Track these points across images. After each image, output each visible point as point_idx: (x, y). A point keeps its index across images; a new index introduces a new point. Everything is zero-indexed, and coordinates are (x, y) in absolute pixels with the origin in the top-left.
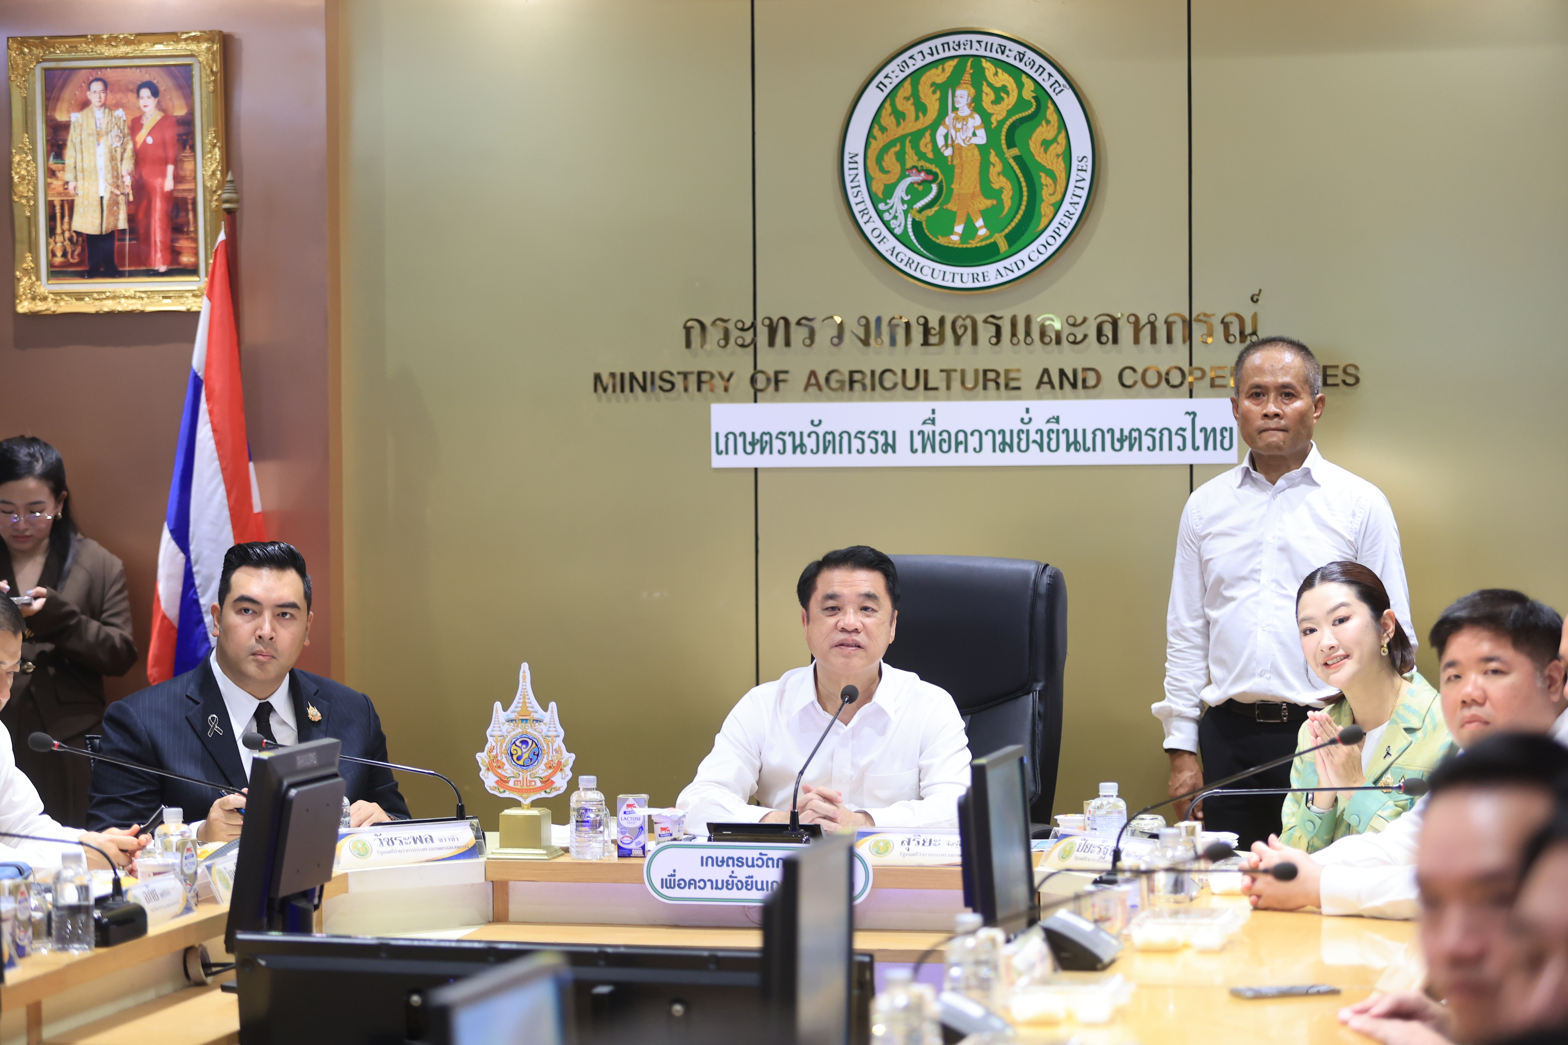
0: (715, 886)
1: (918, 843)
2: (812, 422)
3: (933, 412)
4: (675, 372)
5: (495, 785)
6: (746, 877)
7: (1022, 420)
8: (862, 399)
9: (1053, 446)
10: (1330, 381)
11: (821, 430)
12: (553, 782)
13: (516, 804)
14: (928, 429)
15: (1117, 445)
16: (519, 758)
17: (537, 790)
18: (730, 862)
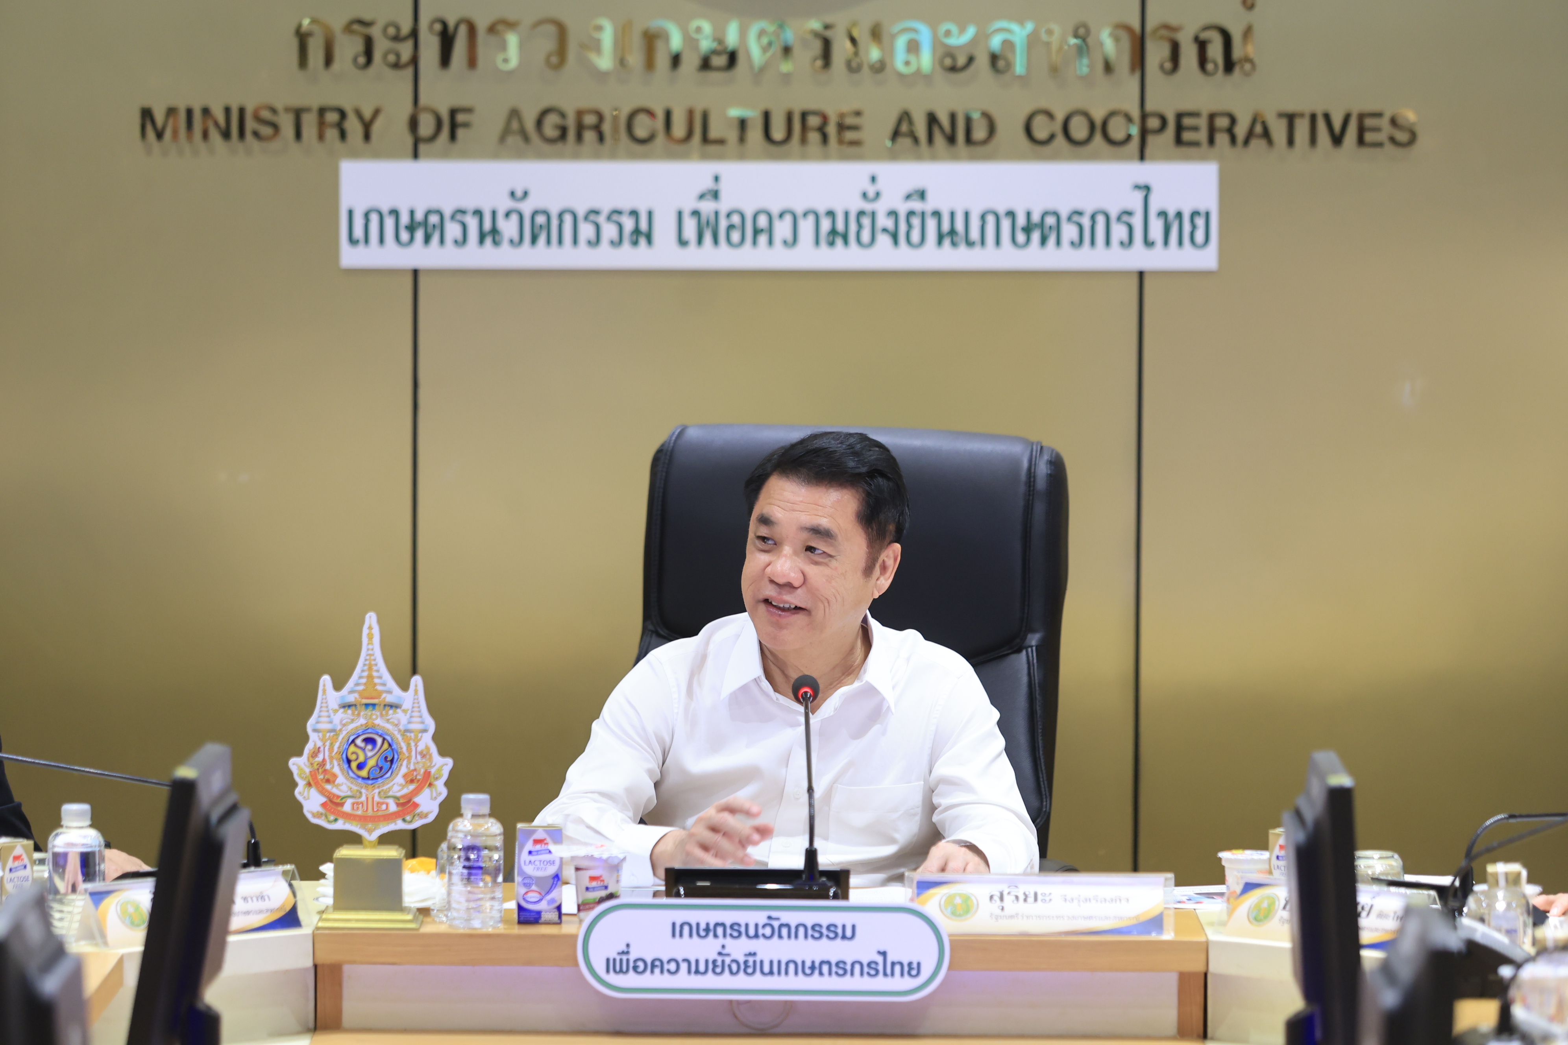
0: (695, 969)
1: (1017, 897)
2: (513, 194)
3: (717, 179)
4: (279, 106)
5: (321, 810)
6: (746, 955)
7: (865, 195)
8: (596, 156)
9: (915, 236)
10: (1369, 137)
11: (527, 208)
12: (416, 805)
13: (355, 839)
14: (707, 207)
15: (1021, 237)
16: (360, 767)
17: (390, 817)
18: (720, 931)
